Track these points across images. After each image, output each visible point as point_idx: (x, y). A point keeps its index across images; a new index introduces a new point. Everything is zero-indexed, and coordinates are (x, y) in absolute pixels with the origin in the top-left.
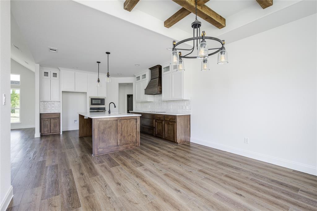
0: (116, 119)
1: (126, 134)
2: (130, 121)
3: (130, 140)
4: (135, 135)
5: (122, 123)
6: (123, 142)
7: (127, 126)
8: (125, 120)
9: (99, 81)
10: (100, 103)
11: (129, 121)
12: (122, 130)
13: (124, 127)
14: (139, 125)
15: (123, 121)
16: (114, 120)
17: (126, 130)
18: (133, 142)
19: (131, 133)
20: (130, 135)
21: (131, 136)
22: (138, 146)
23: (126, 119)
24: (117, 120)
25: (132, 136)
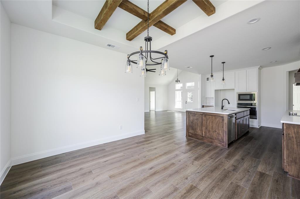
0: (202, 113)
1: (211, 129)
2: (216, 118)
3: (215, 137)
4: (221, 134)
5: (207, 118)
6: (208, 135)
7: (212, 122)
8: (210, 116)
9: (223, 80)
10: (249, 98)
11: (214, 118)
12: (207, 124)
13: (209, 122)
14: (226, 124)
15: (208, 117)
16: (200, 114)
17: (211, 125)
18: (218, 139)
19: (217, 130)
20: (216, 131)
21: (216, 133)
22: (224, 146)
23: (212, 115)
24: (202, 115)
25: (218, 133)
